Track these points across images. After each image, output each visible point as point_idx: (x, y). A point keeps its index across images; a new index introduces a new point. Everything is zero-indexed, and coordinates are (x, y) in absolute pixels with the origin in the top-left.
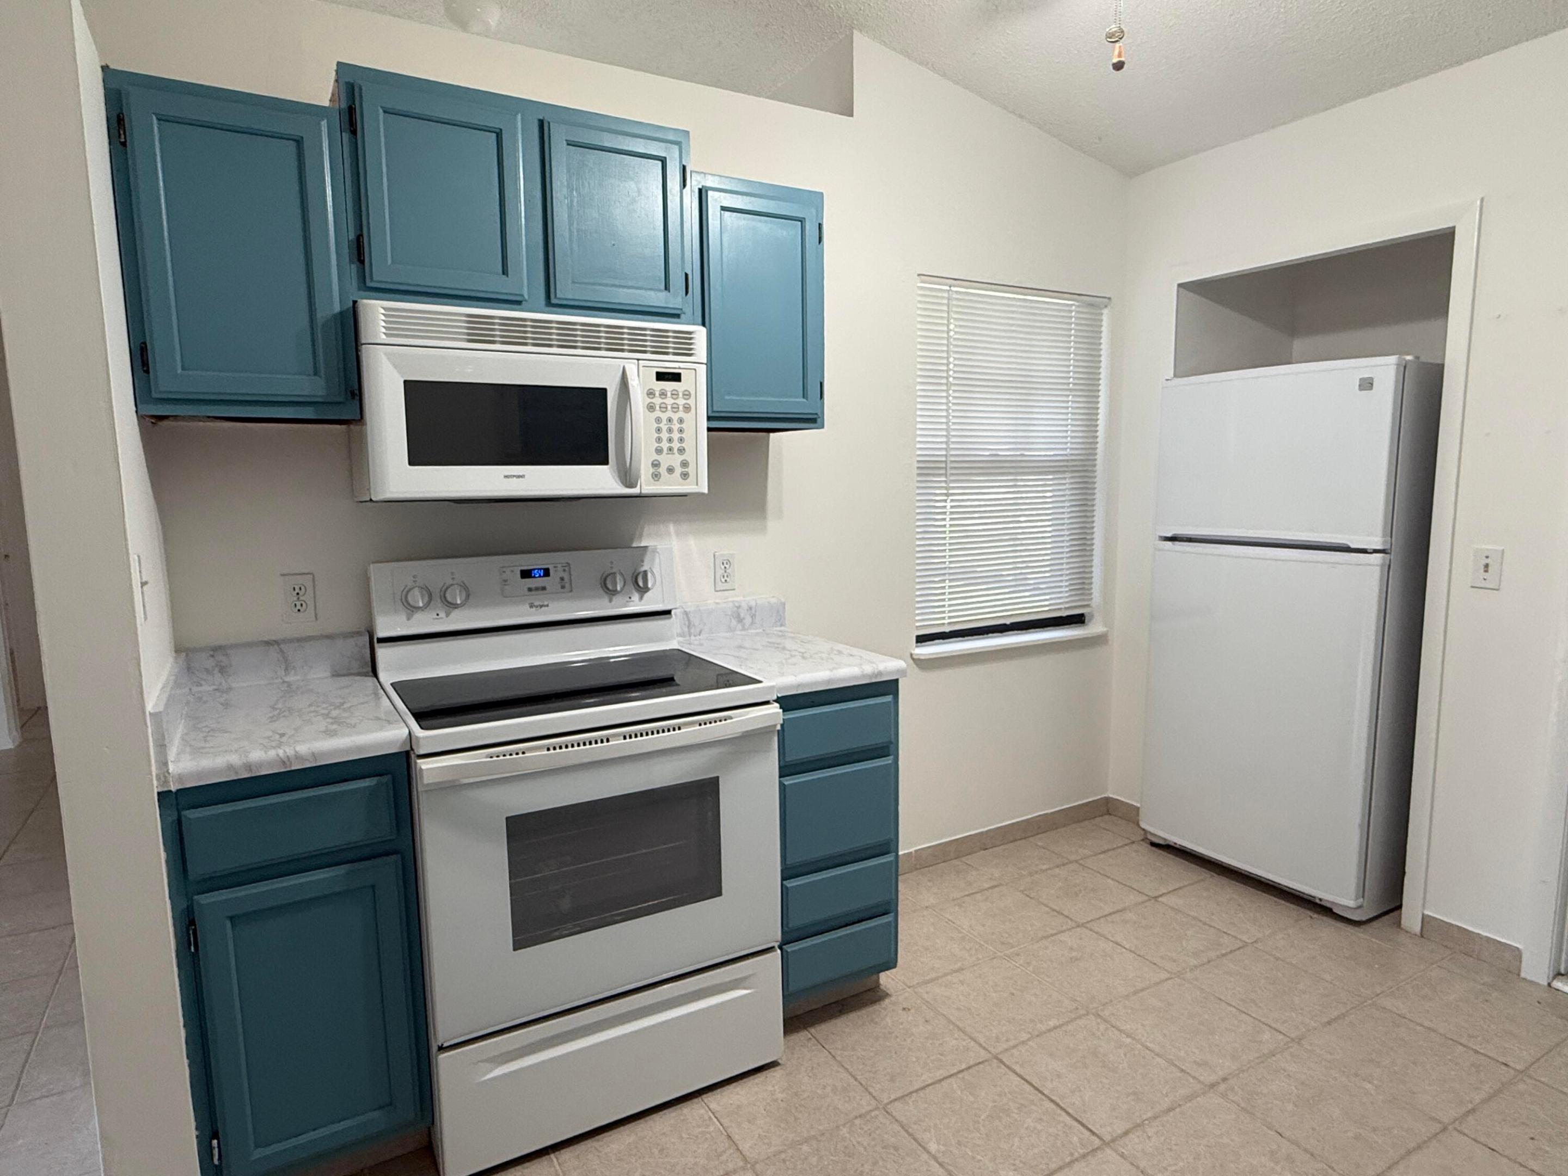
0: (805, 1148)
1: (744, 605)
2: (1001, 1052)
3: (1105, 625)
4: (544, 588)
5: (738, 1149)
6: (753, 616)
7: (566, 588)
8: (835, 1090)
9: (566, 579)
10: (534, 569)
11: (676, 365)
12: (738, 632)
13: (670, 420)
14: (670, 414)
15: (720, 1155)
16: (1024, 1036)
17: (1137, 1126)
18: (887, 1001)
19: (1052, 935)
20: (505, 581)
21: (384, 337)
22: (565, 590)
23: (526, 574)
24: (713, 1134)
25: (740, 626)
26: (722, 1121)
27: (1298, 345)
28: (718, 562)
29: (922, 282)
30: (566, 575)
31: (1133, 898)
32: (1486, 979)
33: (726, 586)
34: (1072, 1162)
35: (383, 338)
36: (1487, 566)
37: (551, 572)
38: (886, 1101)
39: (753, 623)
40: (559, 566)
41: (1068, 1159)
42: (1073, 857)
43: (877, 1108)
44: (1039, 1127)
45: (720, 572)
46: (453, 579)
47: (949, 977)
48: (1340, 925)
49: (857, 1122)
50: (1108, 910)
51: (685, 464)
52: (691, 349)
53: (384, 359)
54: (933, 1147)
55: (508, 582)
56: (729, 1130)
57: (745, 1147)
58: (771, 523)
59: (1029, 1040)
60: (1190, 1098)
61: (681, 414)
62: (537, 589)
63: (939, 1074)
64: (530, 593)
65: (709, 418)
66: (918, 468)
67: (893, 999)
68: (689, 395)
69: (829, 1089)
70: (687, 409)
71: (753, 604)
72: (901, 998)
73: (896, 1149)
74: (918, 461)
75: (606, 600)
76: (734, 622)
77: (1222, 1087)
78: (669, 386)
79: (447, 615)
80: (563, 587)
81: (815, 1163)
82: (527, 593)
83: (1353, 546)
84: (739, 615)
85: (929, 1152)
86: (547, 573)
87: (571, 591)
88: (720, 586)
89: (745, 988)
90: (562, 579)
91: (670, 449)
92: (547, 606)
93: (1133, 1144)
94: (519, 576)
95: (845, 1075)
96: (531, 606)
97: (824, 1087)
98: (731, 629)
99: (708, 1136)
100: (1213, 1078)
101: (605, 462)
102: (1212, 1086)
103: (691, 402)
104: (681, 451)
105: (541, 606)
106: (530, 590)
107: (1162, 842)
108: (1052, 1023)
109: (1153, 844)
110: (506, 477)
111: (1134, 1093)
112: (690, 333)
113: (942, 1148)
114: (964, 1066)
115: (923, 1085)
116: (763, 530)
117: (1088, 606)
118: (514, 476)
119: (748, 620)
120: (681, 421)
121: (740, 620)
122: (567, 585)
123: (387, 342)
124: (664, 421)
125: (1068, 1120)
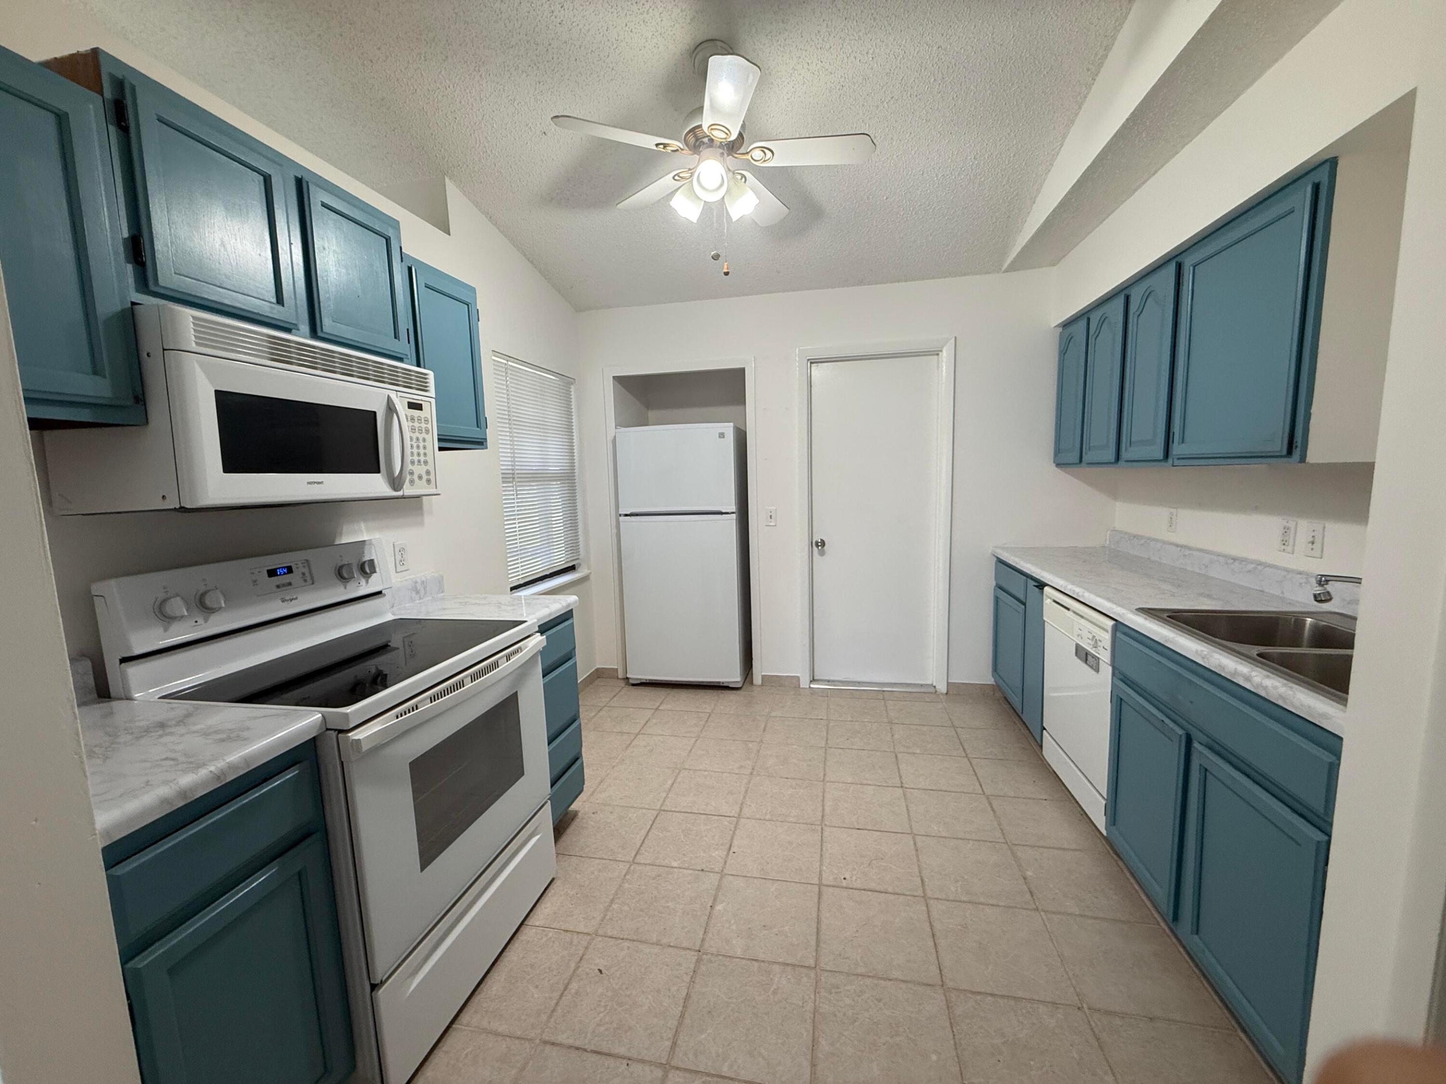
0: (615, 906)
1: (419, 580)
2: (662, 805)
3: (588, 569)
4: (290, 584)
5: (578, 933)
6: (425, 588)
7: (310, 580)
8: (600, 871)
9: (307, 574)
10: (279, 568)
11: (420, 398)
12: (418, 601)
13: (418, 439)
14: (417, 434)
15: (571, 943)
16: (664, 795)
17: (742, 804)
18: (580, 814)
19: (630, 744)
20: (255, 581)
21: (194, 345)
22: (307, 583)
23: (272, 573)
24: (555, 936)
25: (417, 597)
26: (552, 926)
27: (652, 414)
28: (397, 550)
29: (495, 356)
30: (306, 570)
31: (649, 713)
32: (792, 693)
33: (403, 568)
34: (734, 833)
35: (193, 347)
36: (771, 516)
37: (294, 569)
38: (631, 859)
39: (425, 593)
40: (299, 563)
41: (731, 832)
42: (602, 705)
43: (631, 865)
44: (708, 827)
45: (398, 557)
46: (206, 585)
47: (601, 787)
48: (734, 692)
49: (628, 877)
50: (643, 722)
51: (428, 473)
52: (426, 387)
53: (198, 369)
54: (675, 864)
55: (257, 582)
56: (563, 928)
57: (581, 928)
58: (427, 519)
59: (667, 794)
60: (749, 782)
61: (424, 435)
62: (284, 585)
63: (643, 832)
64: (280, 589)
65: (440, 440)
66: (503, 478)
67: (582, 812)
68: (428, 421)
69: (596, 873)
70: (427, 431)
71: (424, 579)
72: (586, 809)
73: (659, 876)
74: (502, 474)
75: (342, 589)
76: (414, 594)
77: (755, 773)
78: (416, 413)
79: (206, 621)
80: (305, 581)
81: (628, 909)
82: (275, 589)
83: (723, 511)
84: (416, 588)
85: (675, 868)
86: (290, 570)
87: (313, 583)
88: (399, 568)
89: (538, 834)
90: (304, 574)
91: (419, 461)
92: (296, 598)
93: (746, 811)
94: (267, 575)
95: (597, 861)
96: (283, 601)
97: (593, 873)
98: (412, 600)
99: (552, 939)
100: (749, 771)
101: (378, 471)
102: (751, 773)
103: (429, 426)
104: (426, 462)
105: (291, 600)
106: (278, 587)
107: (639, 682)
108: (670, 782)
109: (633, 685)
110: (309, 483)
111: (729, 793)
112: (426, 374)
113: (679, 862)
114: (651, 823)
115: (641, 842)
116: (422, 524)
117: (578, 559)
118: (315, 482)
119: (422, 592)
120: (424, 440)
121: (418, 592)
122: (308, 579)
123: (197, 351)
124: (415, 440)
125: (716, 818)
